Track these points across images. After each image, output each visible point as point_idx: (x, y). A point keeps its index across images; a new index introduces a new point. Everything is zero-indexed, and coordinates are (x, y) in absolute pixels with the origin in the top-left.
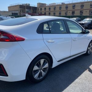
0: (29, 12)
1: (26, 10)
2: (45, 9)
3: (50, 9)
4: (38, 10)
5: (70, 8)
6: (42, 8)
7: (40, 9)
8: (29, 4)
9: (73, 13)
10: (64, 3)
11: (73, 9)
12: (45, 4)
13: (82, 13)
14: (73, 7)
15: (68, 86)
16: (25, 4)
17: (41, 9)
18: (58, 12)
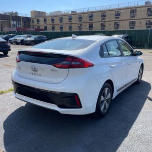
0: (17, 25)
1: (12, 22)
2: (45, 20)
3: (53, 20)
4: (33, 22)
5: (86, 19)
6: (40, 19)
7: (35, 20)
8: (17, 13)
9: (91, 26)
10: (76, 12)
11: (90, 20)
12: (45, 13)
13: (104, 26)
14: (90, 17)
15: (137, 116)
16: (9, 13)
17: (38, 21)
18: (68, 26)
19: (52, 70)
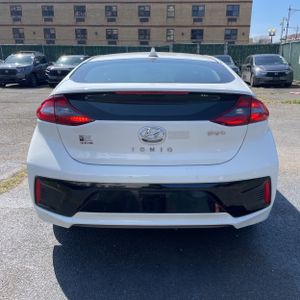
19: (210, 134)
